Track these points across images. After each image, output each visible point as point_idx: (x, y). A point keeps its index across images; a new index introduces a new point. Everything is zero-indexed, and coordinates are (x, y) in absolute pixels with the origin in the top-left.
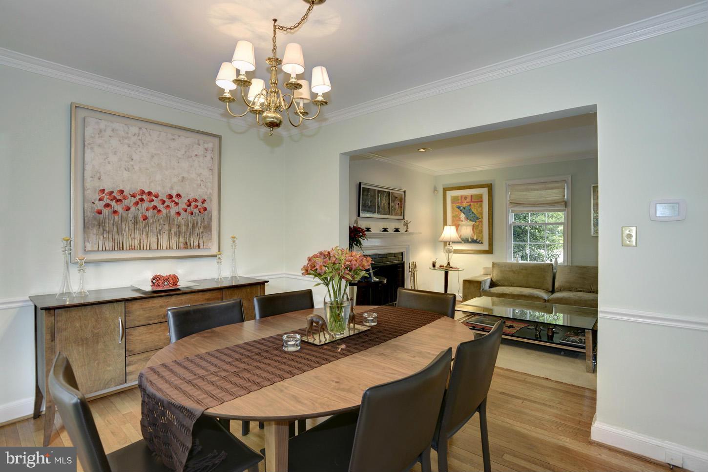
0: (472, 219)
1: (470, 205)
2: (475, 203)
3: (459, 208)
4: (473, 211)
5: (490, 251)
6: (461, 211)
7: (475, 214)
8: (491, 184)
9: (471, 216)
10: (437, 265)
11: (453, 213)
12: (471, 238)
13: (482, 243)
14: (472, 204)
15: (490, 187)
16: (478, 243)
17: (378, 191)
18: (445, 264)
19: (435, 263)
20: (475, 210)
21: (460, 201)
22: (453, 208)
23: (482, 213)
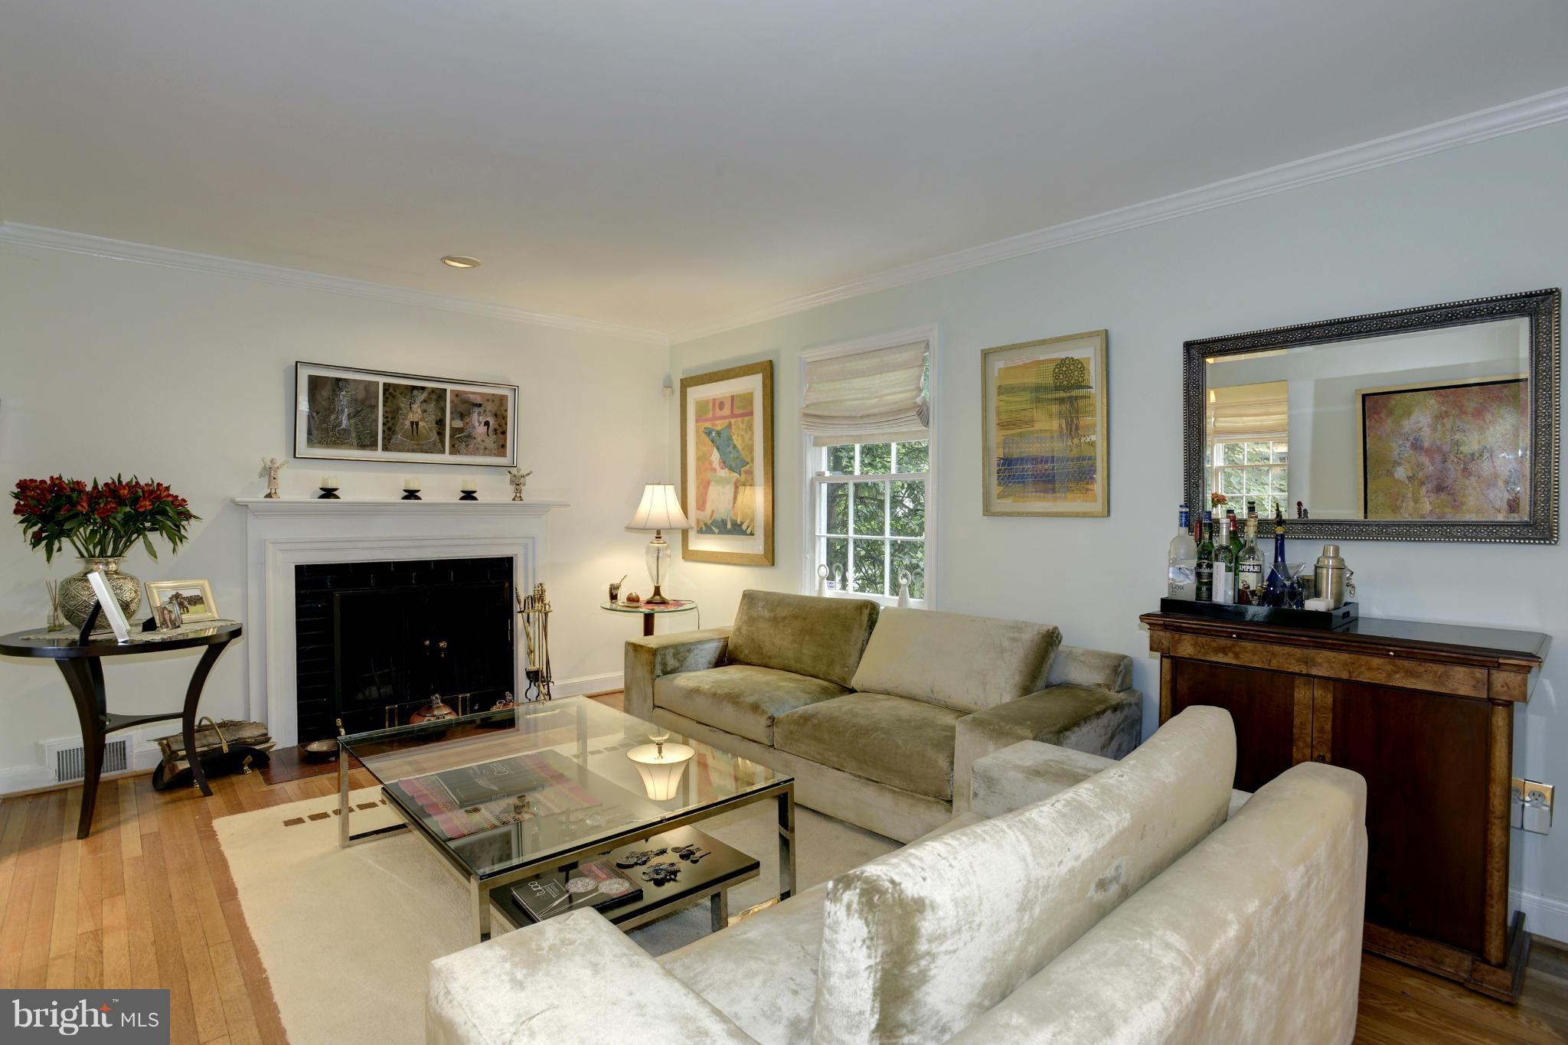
0: (734, 465)
1: (730, 425)
2: (739, 419)
3: (709, 433)
4: (735, 442)
5: (770, 557)
6: (713, 441)
7: (738, 451)
8: (771, 362)
9: (732, 456)
10: (622, 595)
11: (698, 448)
12: (732, 520)
13: (752, 534)
14: (733, 421)
15: (768, 371)
16: (744, 533)
17: (387, 386)
18: (646, 594)
19: (617, 588)
20: (739, 439)
21: (710, 415)
22: (697, 431)
23: (752, 445)
